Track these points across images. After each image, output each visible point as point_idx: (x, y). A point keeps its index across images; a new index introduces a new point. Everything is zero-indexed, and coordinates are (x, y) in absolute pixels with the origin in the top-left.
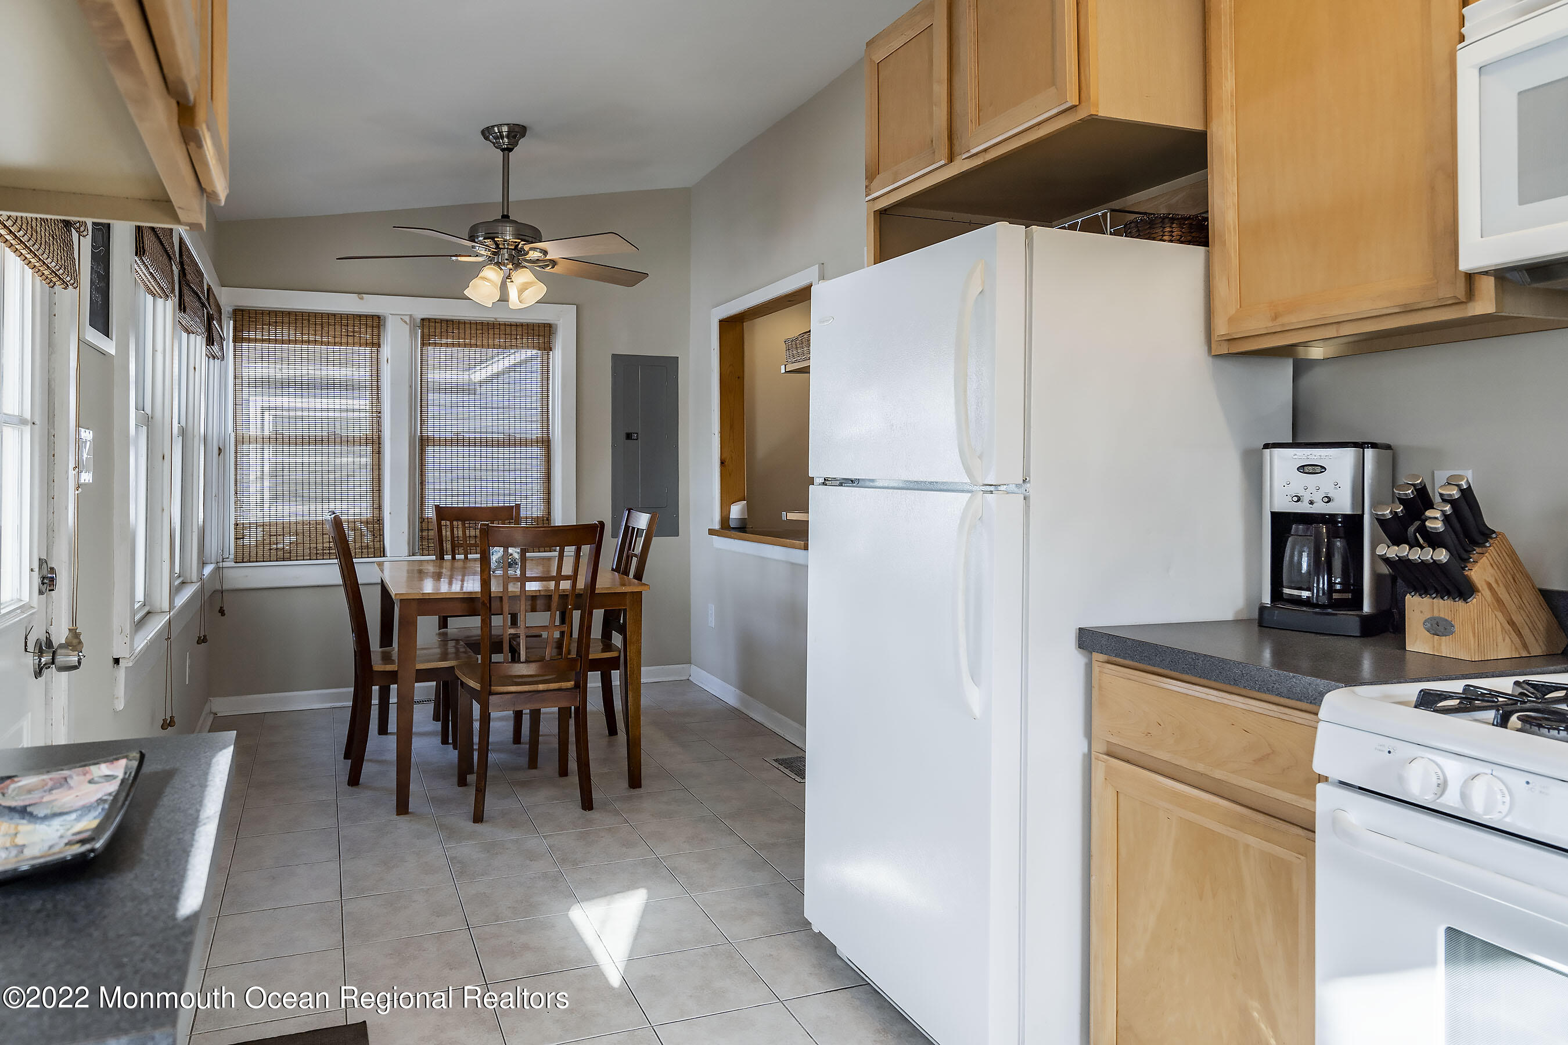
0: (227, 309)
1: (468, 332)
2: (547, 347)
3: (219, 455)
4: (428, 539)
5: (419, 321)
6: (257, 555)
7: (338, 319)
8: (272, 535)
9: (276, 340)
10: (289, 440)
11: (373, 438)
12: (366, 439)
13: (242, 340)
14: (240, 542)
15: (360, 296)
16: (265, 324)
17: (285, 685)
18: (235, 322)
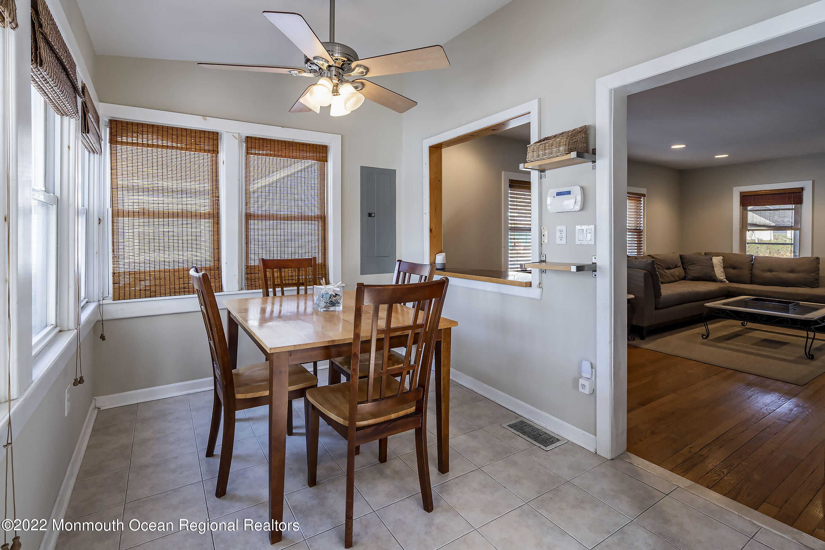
0: (104, 119)
1: (276, 147)
2: (324, 160)
3: (99, 223)
4: (251, 280)
5: (244, 138)
6: (130, 294)
7: (189, 132)
8: (141, 280)
9: (143, 144)
10: (154, 214)
11: (213, 213)
12: (209, 215)
13: (117, 142)
14: (116, 285)
15: (204, 117)
16: (135, 132)
17: (152, 382)
18: (111, 129)
